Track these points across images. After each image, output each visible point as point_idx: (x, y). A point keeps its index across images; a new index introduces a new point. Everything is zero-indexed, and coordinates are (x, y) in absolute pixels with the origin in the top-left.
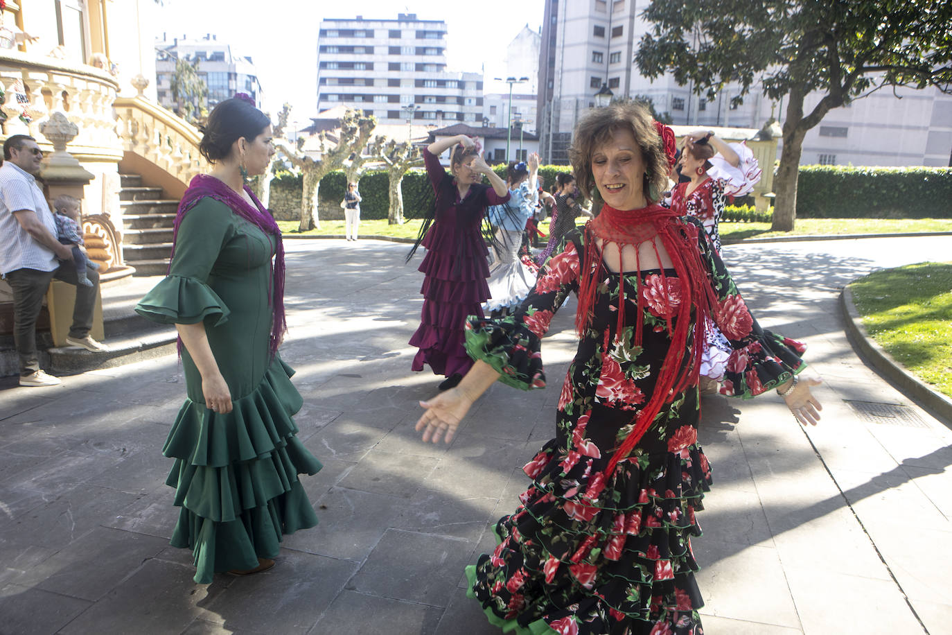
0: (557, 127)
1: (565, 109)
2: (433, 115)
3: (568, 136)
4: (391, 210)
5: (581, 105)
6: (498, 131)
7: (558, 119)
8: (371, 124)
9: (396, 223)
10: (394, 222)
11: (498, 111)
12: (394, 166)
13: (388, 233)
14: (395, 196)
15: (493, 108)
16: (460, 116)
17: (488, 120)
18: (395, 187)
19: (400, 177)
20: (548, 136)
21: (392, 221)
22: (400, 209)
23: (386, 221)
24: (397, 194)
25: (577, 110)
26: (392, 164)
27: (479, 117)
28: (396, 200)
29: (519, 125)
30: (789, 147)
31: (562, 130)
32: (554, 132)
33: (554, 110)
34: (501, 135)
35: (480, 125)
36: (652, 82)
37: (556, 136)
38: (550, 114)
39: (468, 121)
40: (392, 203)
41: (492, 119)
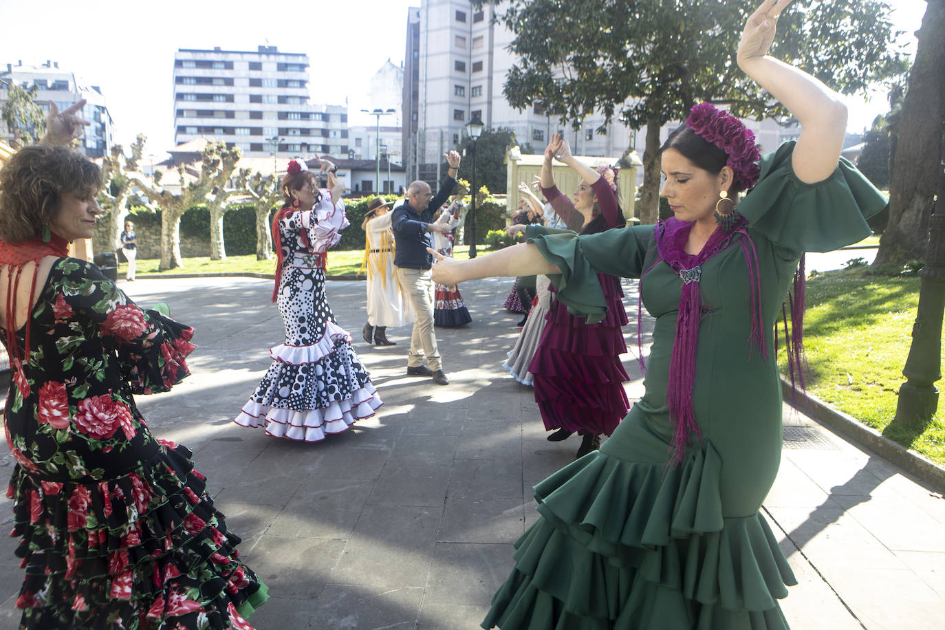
0: (423, 158)
1: (430, 140)
2: (298, 148)
3: (434, 166)
4: (259, 246)
5: (446, 137)
6: (364, 163)
7: (423, 150)
8: (235, 157)
9: (265, 258)
10: (263, 257)
11: (364, 142)
12: (261, 200)
13: (258, 270)
14: (263, 230)
15: (358, 140)
16: (325, 149)
17: (354, 152)
18: (263, 222)
19: (268, 211)
20: (414, 167)
21: (261, 257)
22: (269, 244)
23: (254, 257)
24: (265, 228)
25: (442, 141)
26: (258, 197)
27: (345, 150)
28: (264, 235)
29: (384, 156)
30: (650, 175)
31: (428, 161)
32: (421, 163)
33: (419, 142)
34: (367, 167)
35: (345, 157)
36: (521, 113)
37: (423, 167)
38: (415, 146)
39: (333, 154)
40: (259, 238)
41: (358, 151)
